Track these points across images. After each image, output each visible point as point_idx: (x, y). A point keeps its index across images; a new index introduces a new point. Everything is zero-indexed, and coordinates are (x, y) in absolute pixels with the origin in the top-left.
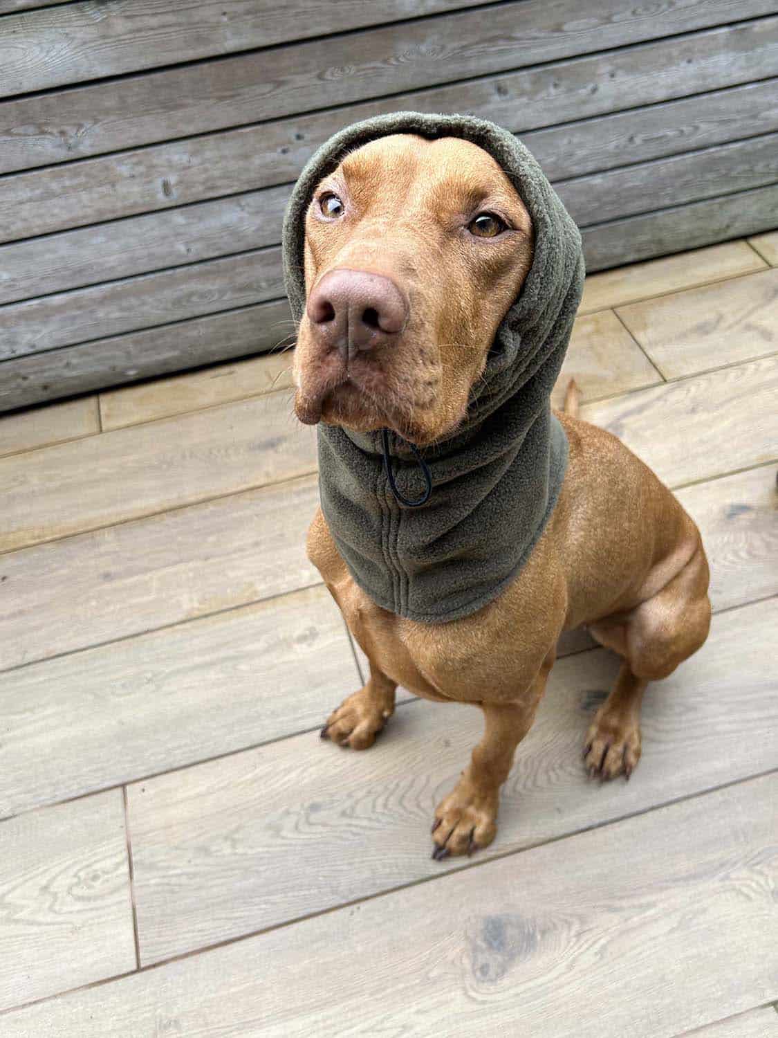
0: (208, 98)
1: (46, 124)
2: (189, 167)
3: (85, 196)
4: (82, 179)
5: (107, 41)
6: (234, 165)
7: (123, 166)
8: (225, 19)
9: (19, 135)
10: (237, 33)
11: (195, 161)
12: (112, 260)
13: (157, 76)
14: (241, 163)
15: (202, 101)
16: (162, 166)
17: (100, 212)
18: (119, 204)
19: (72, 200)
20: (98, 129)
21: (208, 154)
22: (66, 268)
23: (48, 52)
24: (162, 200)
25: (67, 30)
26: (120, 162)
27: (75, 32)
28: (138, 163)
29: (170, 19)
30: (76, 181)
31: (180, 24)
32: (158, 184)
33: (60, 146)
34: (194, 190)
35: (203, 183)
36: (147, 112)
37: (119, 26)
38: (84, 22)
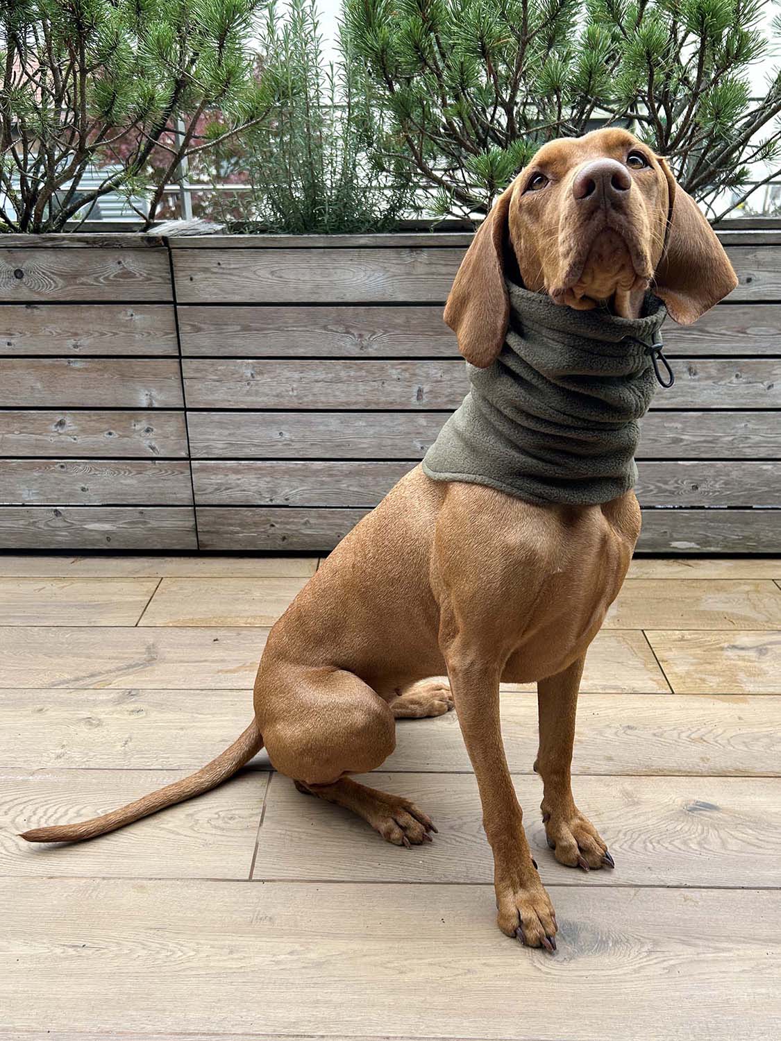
1: (352, 327)
2: (441, 381)
3: (361, 387)
4: (363, 373)
5: (410, 277)
7: (394, 369)
9: (332, 331)
11: (446, 377)
12: (365, 443)
16: (421, 376)
17: (369, 403)
18: (383, 399)
19: (352, 388)
20: (385, 338)
21: (457, 375)
22: (330, 441)
23: (369, 277)
24: (414, 404)
25: (386, 265)
26: (393, 366)
27: (391, 267)
28: (405, 370)
30: (358, 374)
32: (415, 389)
33: (356, 345)
34: (439, 400)
35: (447, 396)
36: (422, 333)
37: (421, 269)
38: (399, 262)
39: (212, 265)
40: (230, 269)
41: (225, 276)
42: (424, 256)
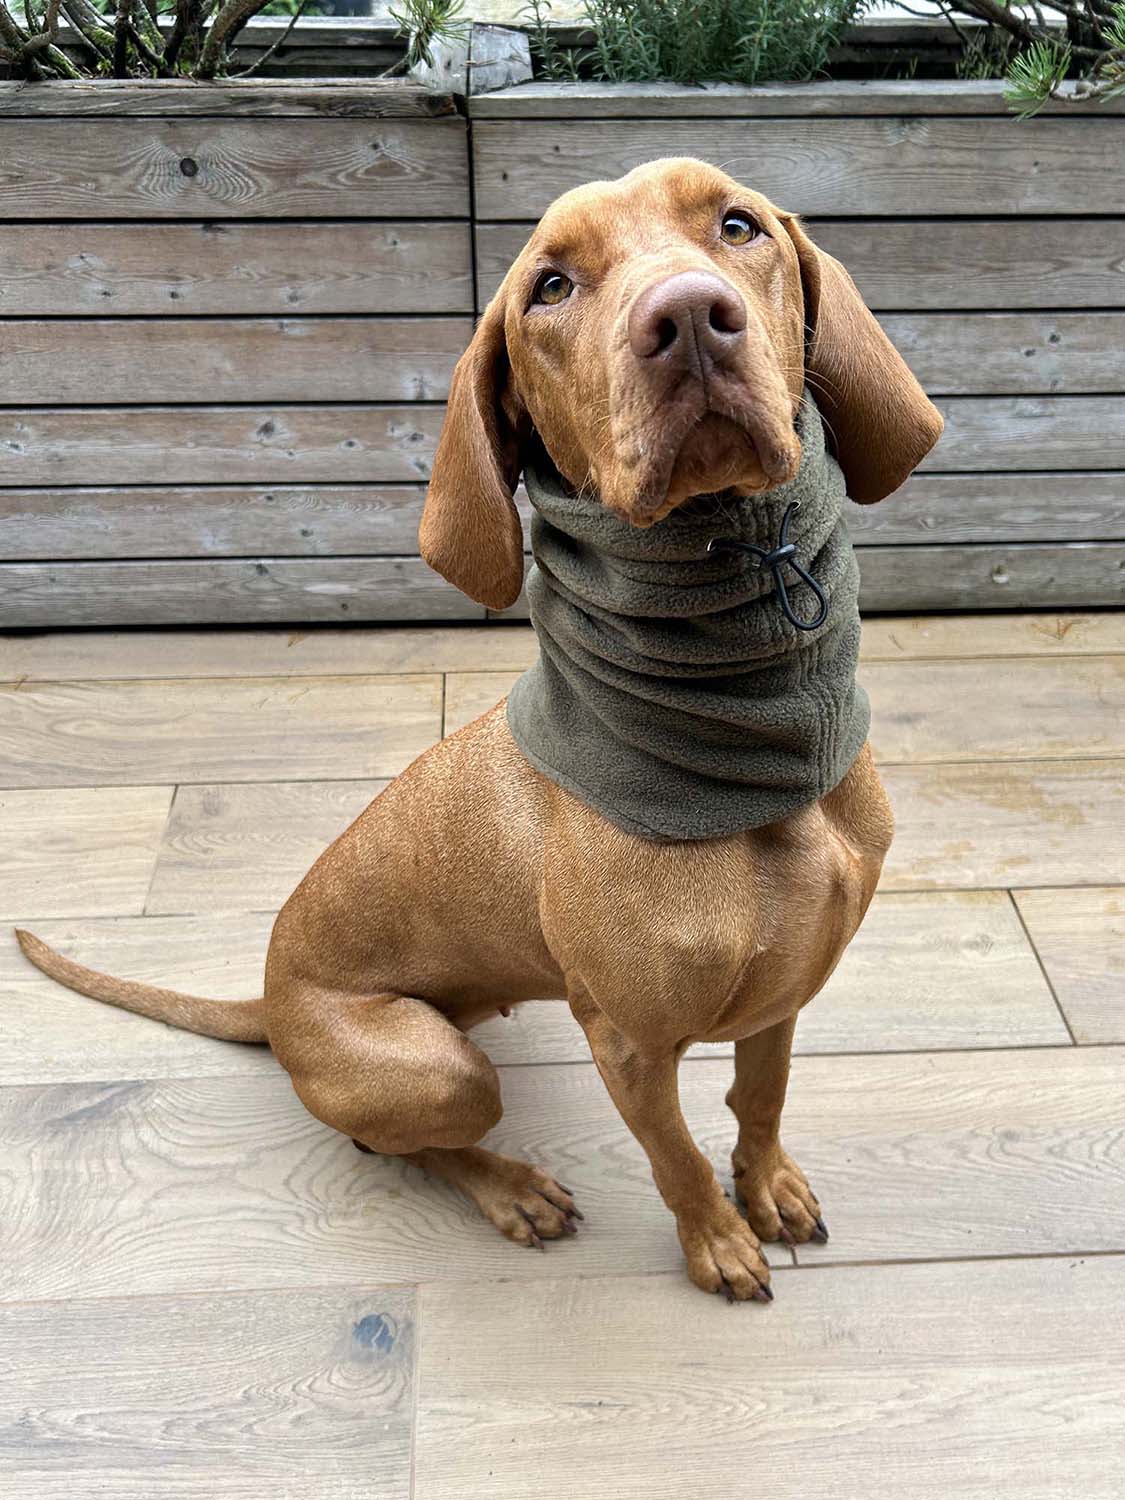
0: (972, 266)
2: (912, 349)
5: (892, 171)
6: (962, 358)
8: (1035, 170)
10: (1039, 192)
11: (923, 342)
13: (927, 226)
14: (973, 358)
15: (964, 269)
21: (940, 339)
23: (821, 171)
25: (853, 149)
27: (860, 153)
29: (975, 158)
31: (980, 167)
36: (896, 269)
37: (913, 156)
38: (876, 143)
39: (544, 151)
40: (575, 157)
41: (565, 171)
42: (923, 132)
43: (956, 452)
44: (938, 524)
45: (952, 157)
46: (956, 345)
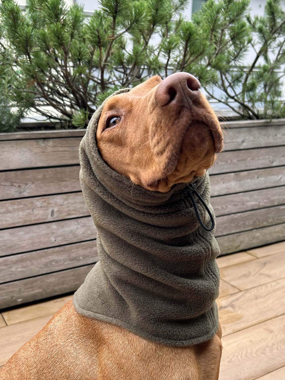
1: (14, 182)
2: (63, 205)
3: (21, 214)
4: (22, 206)
5: (44, 154)
6: (79, 206)
7: (38, 202)
9: (3, 185)
11: (66, 203)
12: (24, 244)
13: (59, 169)
14: (81, 205)
15: (72, 180)
16: (53, 204)
17: (26, 222)
18: (33, 218)
19: (16, 215)
20: (33, 186)
21: (70, 201)
23: (23, 155)
24: (50, 219)
25: (31, 148)
26: (37, 200)
27: (34, 149)
28: (44, 202)
29: (67, 149)
30: (19, 207)
31: (69, 151)
32: (50, 211)
33: (17, 192)
34: (63, 214)
35: (66, 212)
36: (52, 182)
37: (49, 149)
38: (38, 146)
42: (51, 143)
43: (83, 235)
44: (83, 258)
45: (61, 149)
46: (76, 202)
